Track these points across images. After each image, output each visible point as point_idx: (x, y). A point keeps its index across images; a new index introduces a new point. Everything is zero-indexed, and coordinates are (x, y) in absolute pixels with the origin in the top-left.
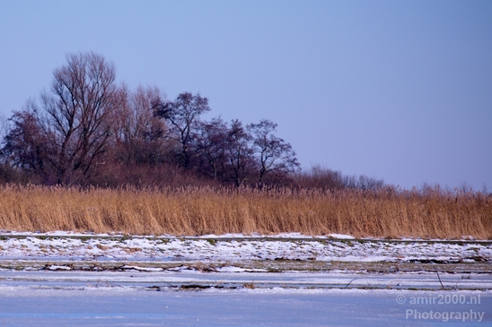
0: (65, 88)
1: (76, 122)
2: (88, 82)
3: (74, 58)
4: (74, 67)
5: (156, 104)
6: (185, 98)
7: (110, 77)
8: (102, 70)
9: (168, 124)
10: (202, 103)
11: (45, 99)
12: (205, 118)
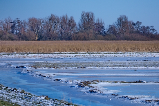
0: (119, 21)
1: (121, 26)
2: (123, 20)
3: (121, 16)
4: (121, 17)
5: (133, 23)
6: (138, 22)
7: (127, 19)
8: (126, 18)
9: (134, 27)
10: (140, 23)
11: (116, 23)
12: (141, 25)
